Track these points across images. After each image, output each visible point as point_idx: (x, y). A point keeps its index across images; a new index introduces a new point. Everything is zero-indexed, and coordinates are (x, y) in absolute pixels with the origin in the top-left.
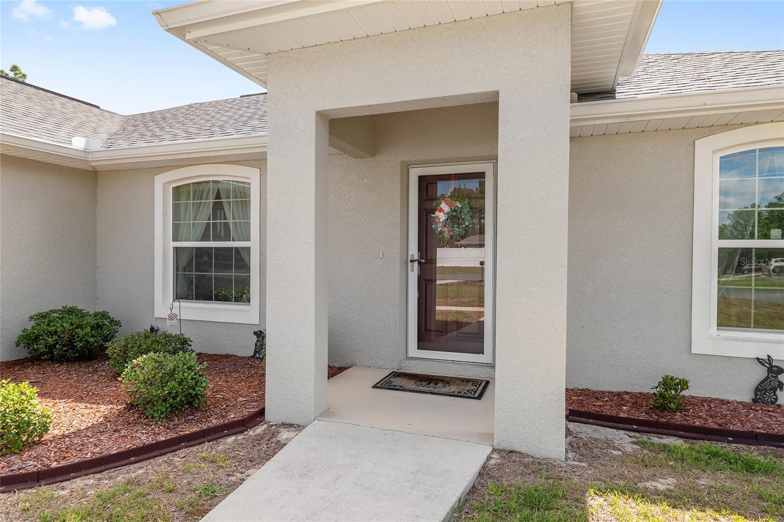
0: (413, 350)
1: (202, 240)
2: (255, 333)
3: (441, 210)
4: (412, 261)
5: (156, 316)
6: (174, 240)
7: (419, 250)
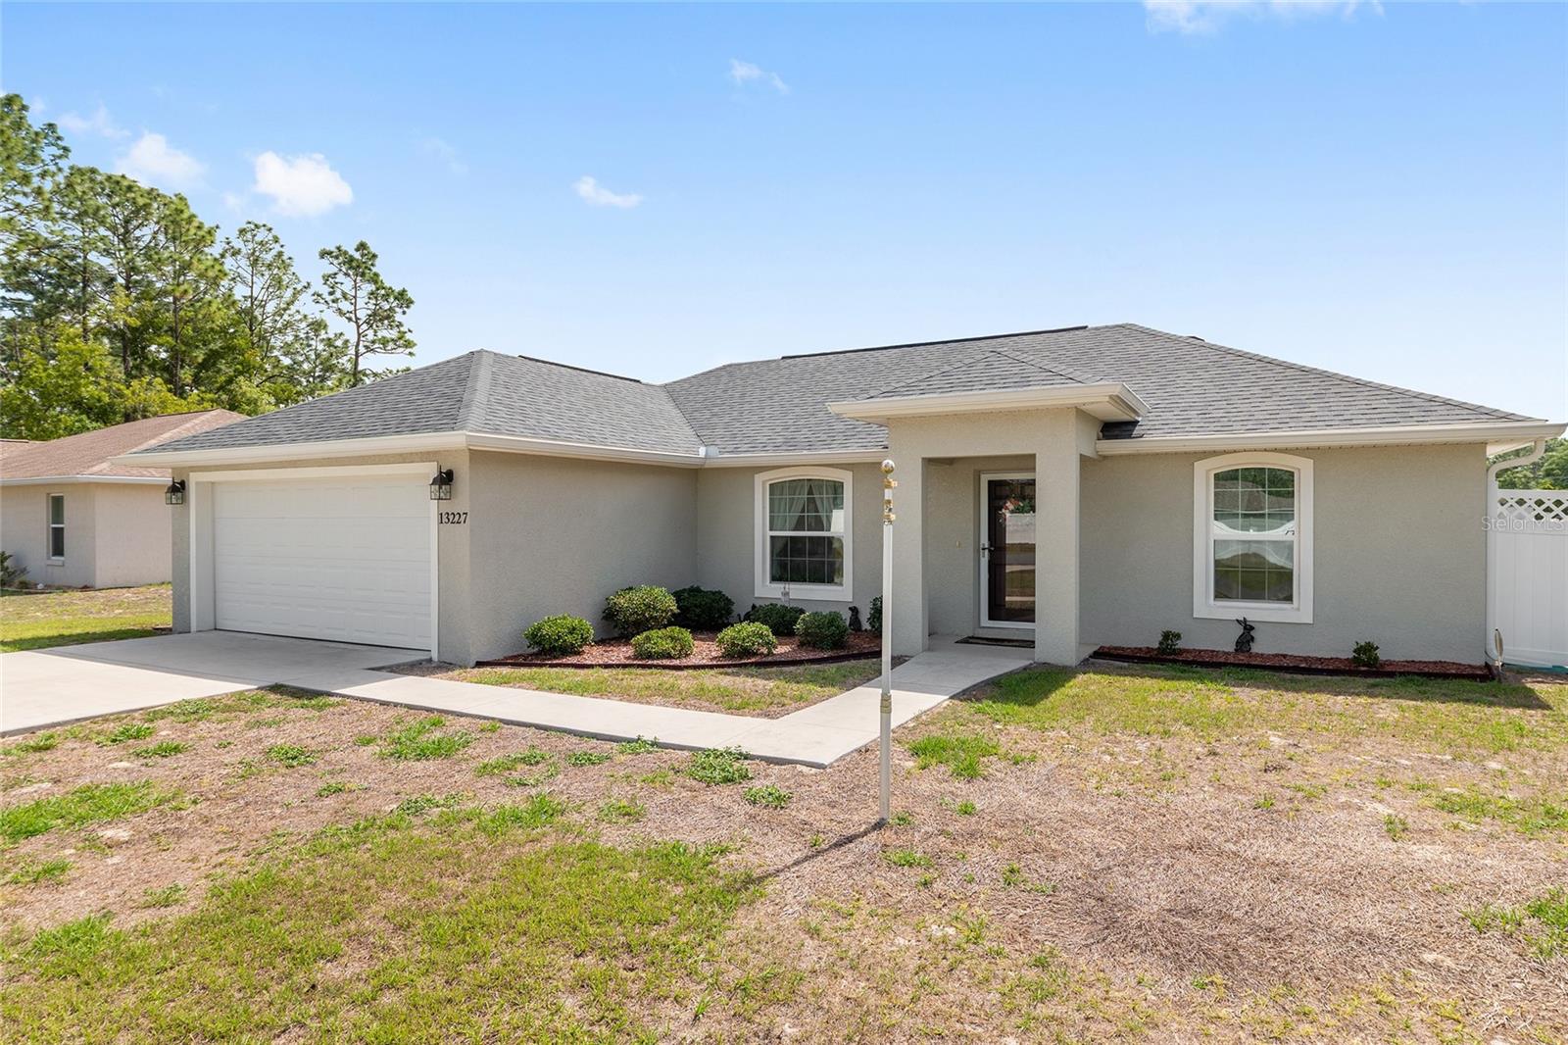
0: (985, 621)
1: (794, 530)
2: (850, 609)
3: (1007, 508)
4: (984, 549)
5: (756, 595)
6: (771, 530)
7: (989, 539)
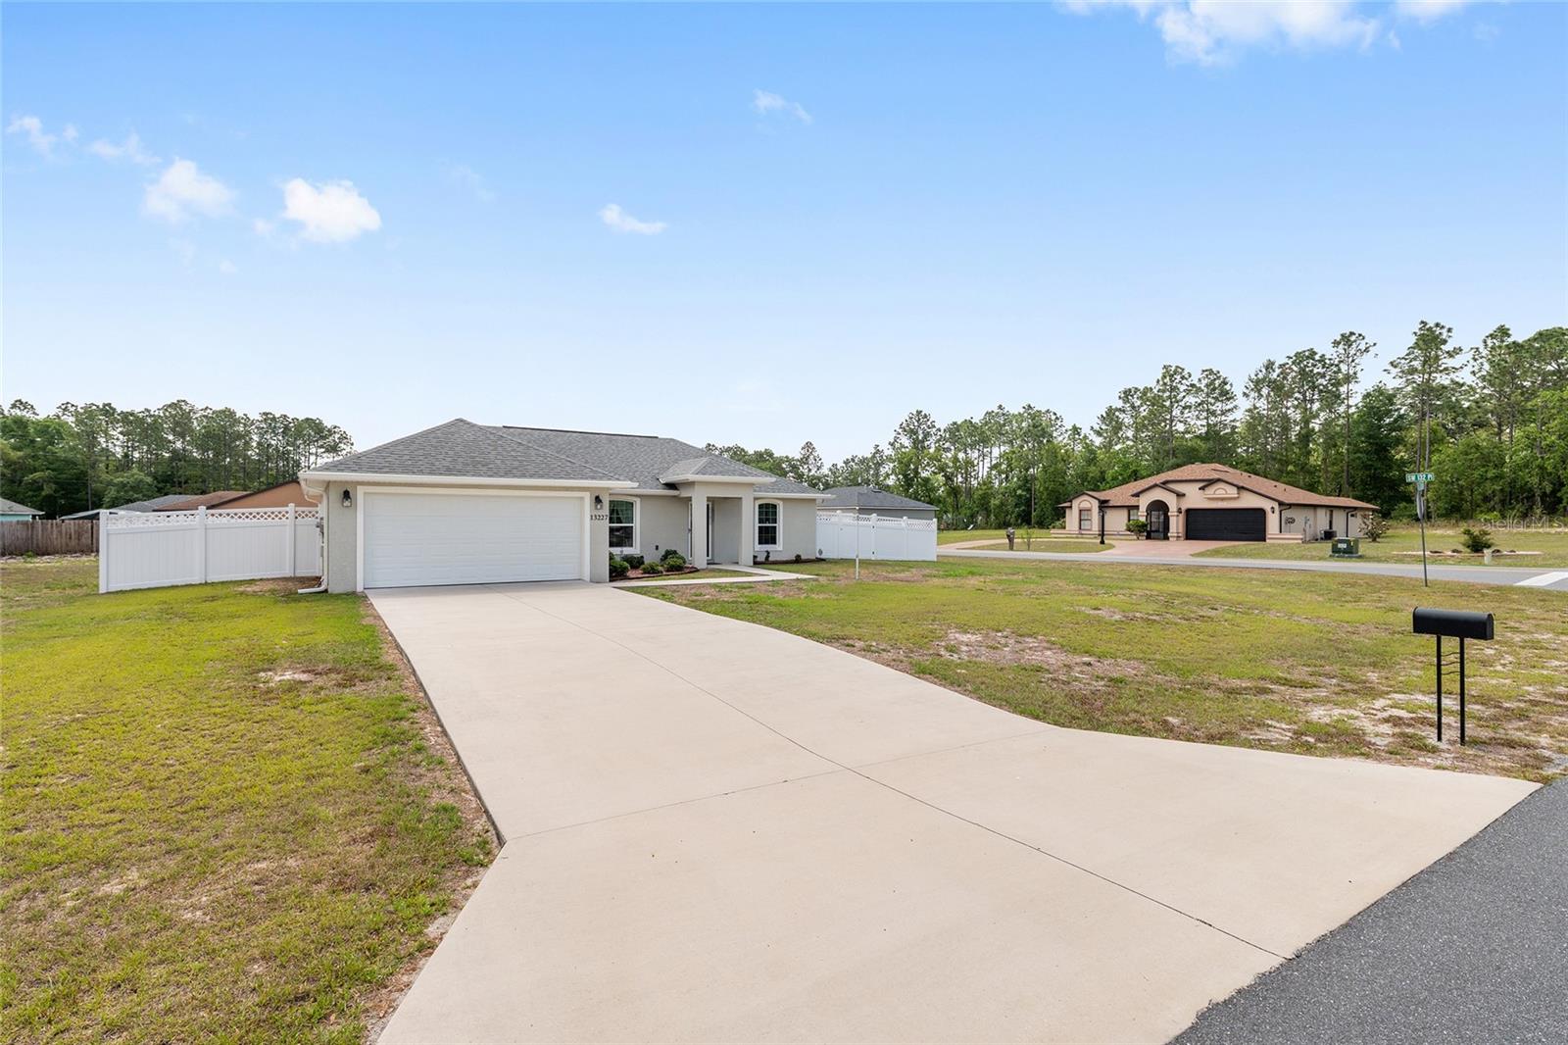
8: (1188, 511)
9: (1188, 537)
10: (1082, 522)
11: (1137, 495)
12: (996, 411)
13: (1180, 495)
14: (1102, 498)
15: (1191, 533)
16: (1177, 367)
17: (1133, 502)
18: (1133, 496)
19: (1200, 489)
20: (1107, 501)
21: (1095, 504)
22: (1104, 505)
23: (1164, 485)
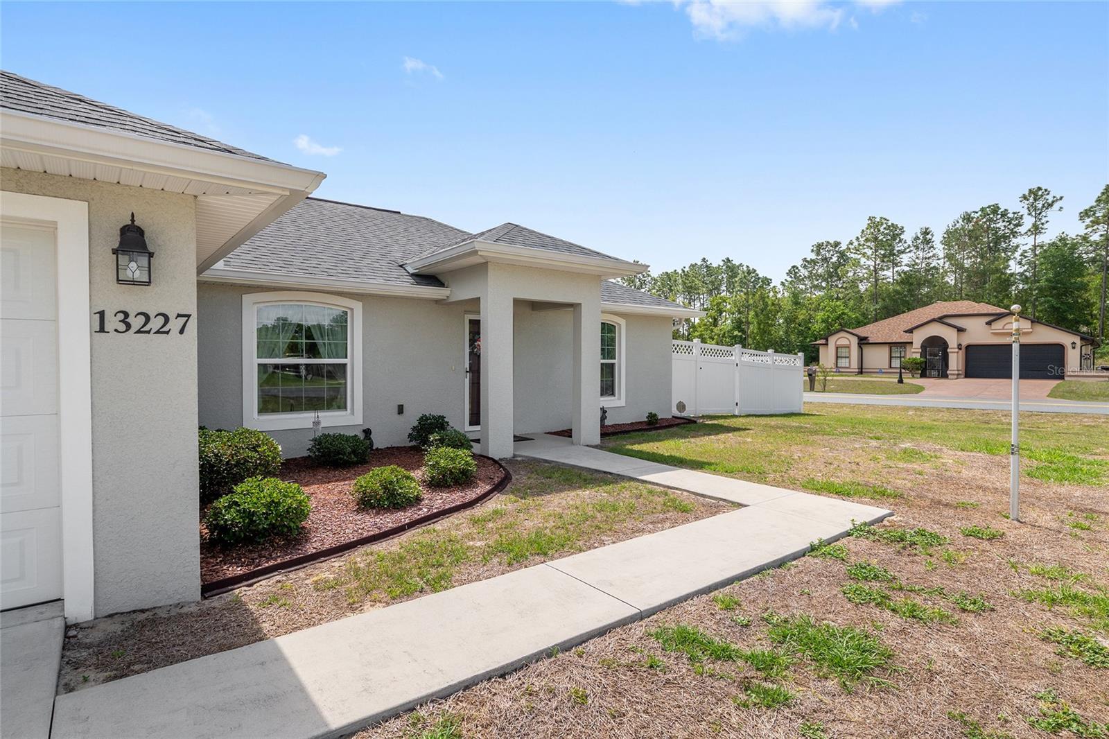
0: (467, 427)
2: (365, 431)
4: (467, 372)
6: (259, 357)
8: (968, 347)
9: (967, 376)
10: (839, 360)
11: (910, 331)
12: (699, 263)
13: (960, 330)
14: (863, 335)
15: (971, 371)
16: (881, 218)
17: (906, 338)
18: (905, 332)
19: (987, 324)
20: (866, 338)
21: (854, 341)
22: (863, 342)
23: (941, 320)
